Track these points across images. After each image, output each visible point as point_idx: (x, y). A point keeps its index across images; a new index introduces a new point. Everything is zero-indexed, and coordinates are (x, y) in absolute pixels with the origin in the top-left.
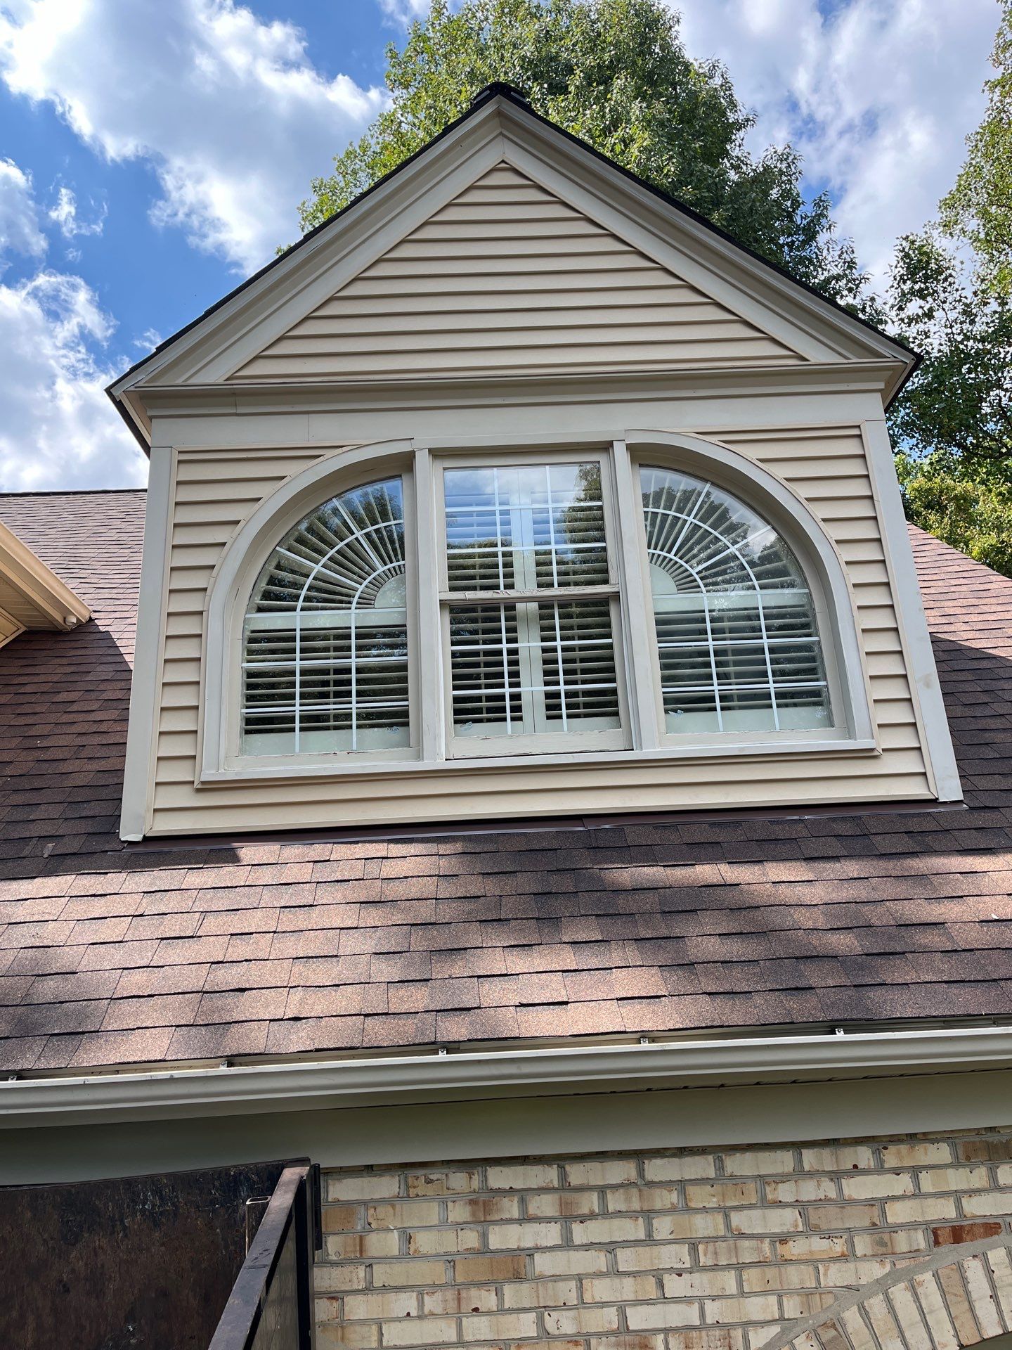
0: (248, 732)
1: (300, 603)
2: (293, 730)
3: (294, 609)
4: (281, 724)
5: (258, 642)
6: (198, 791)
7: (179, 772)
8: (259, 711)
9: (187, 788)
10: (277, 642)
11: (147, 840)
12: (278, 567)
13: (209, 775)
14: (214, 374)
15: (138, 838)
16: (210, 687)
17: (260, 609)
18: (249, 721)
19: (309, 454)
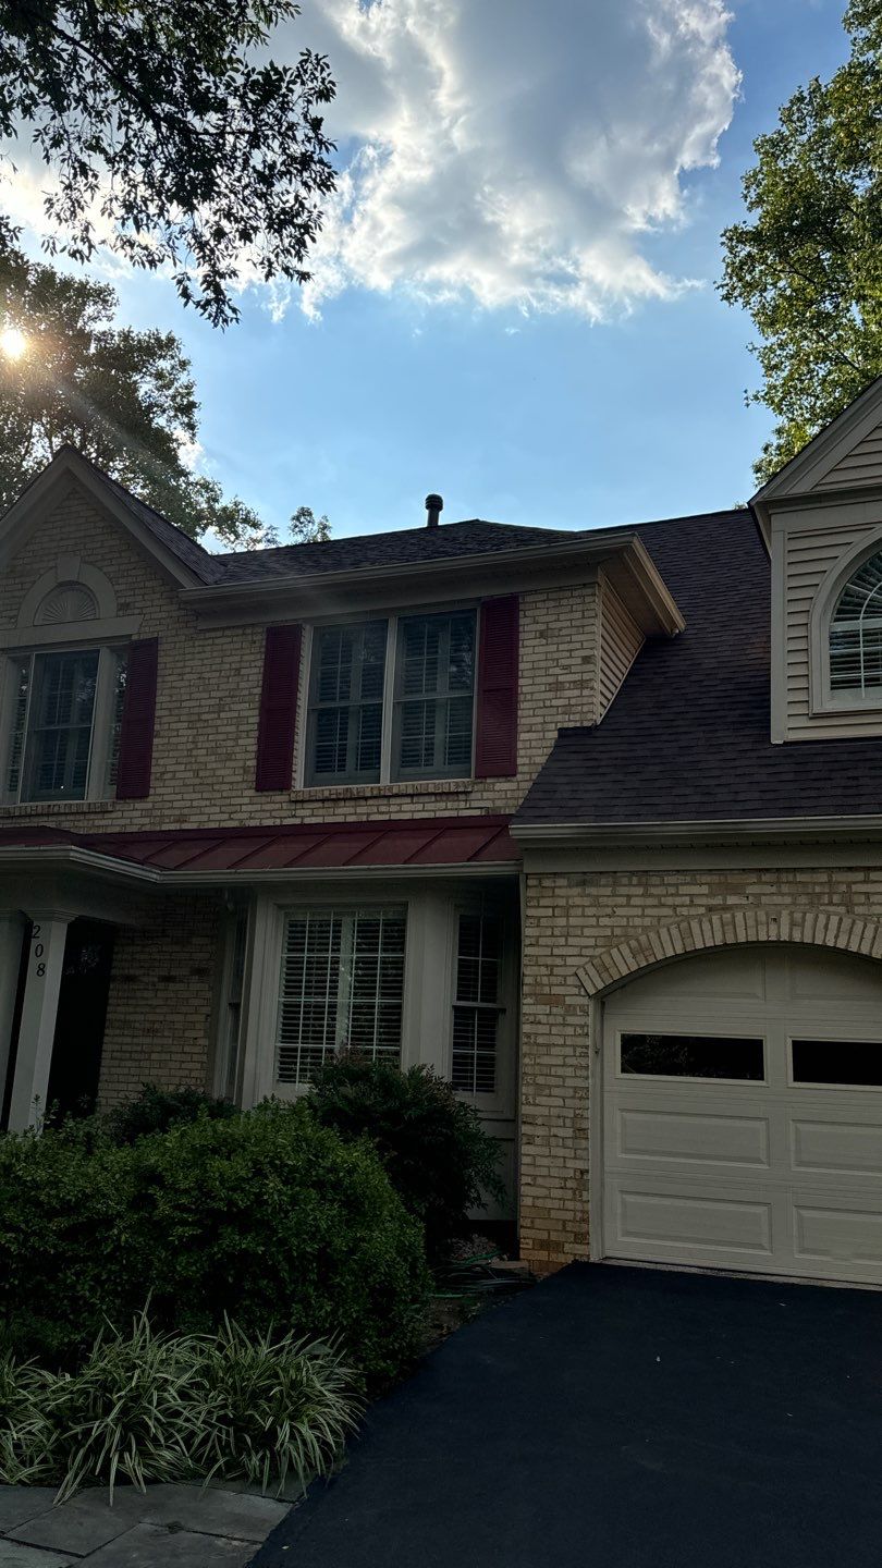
0: (832, 689)
1: (862, 615)
2: (860, 687)
3: (858, 618)
4: (853, 684)
5: (835, 639)
6: (811, 718)
7: (802, 709)
8: (838, 676)
9: (805, 717)
10: (850, 639)
11: (786, 743)
12: (846, 595)
13: (817, 709)
14: (803, 487)
15: (781, 742)
16: (815, 663)
17: (837, 620)
18: (833, 683)
19: (867, 527)
